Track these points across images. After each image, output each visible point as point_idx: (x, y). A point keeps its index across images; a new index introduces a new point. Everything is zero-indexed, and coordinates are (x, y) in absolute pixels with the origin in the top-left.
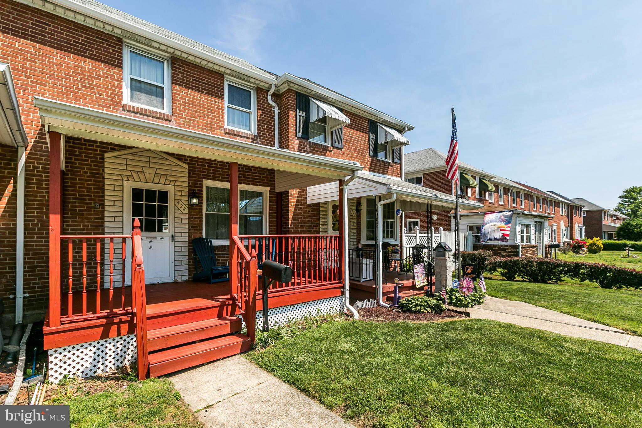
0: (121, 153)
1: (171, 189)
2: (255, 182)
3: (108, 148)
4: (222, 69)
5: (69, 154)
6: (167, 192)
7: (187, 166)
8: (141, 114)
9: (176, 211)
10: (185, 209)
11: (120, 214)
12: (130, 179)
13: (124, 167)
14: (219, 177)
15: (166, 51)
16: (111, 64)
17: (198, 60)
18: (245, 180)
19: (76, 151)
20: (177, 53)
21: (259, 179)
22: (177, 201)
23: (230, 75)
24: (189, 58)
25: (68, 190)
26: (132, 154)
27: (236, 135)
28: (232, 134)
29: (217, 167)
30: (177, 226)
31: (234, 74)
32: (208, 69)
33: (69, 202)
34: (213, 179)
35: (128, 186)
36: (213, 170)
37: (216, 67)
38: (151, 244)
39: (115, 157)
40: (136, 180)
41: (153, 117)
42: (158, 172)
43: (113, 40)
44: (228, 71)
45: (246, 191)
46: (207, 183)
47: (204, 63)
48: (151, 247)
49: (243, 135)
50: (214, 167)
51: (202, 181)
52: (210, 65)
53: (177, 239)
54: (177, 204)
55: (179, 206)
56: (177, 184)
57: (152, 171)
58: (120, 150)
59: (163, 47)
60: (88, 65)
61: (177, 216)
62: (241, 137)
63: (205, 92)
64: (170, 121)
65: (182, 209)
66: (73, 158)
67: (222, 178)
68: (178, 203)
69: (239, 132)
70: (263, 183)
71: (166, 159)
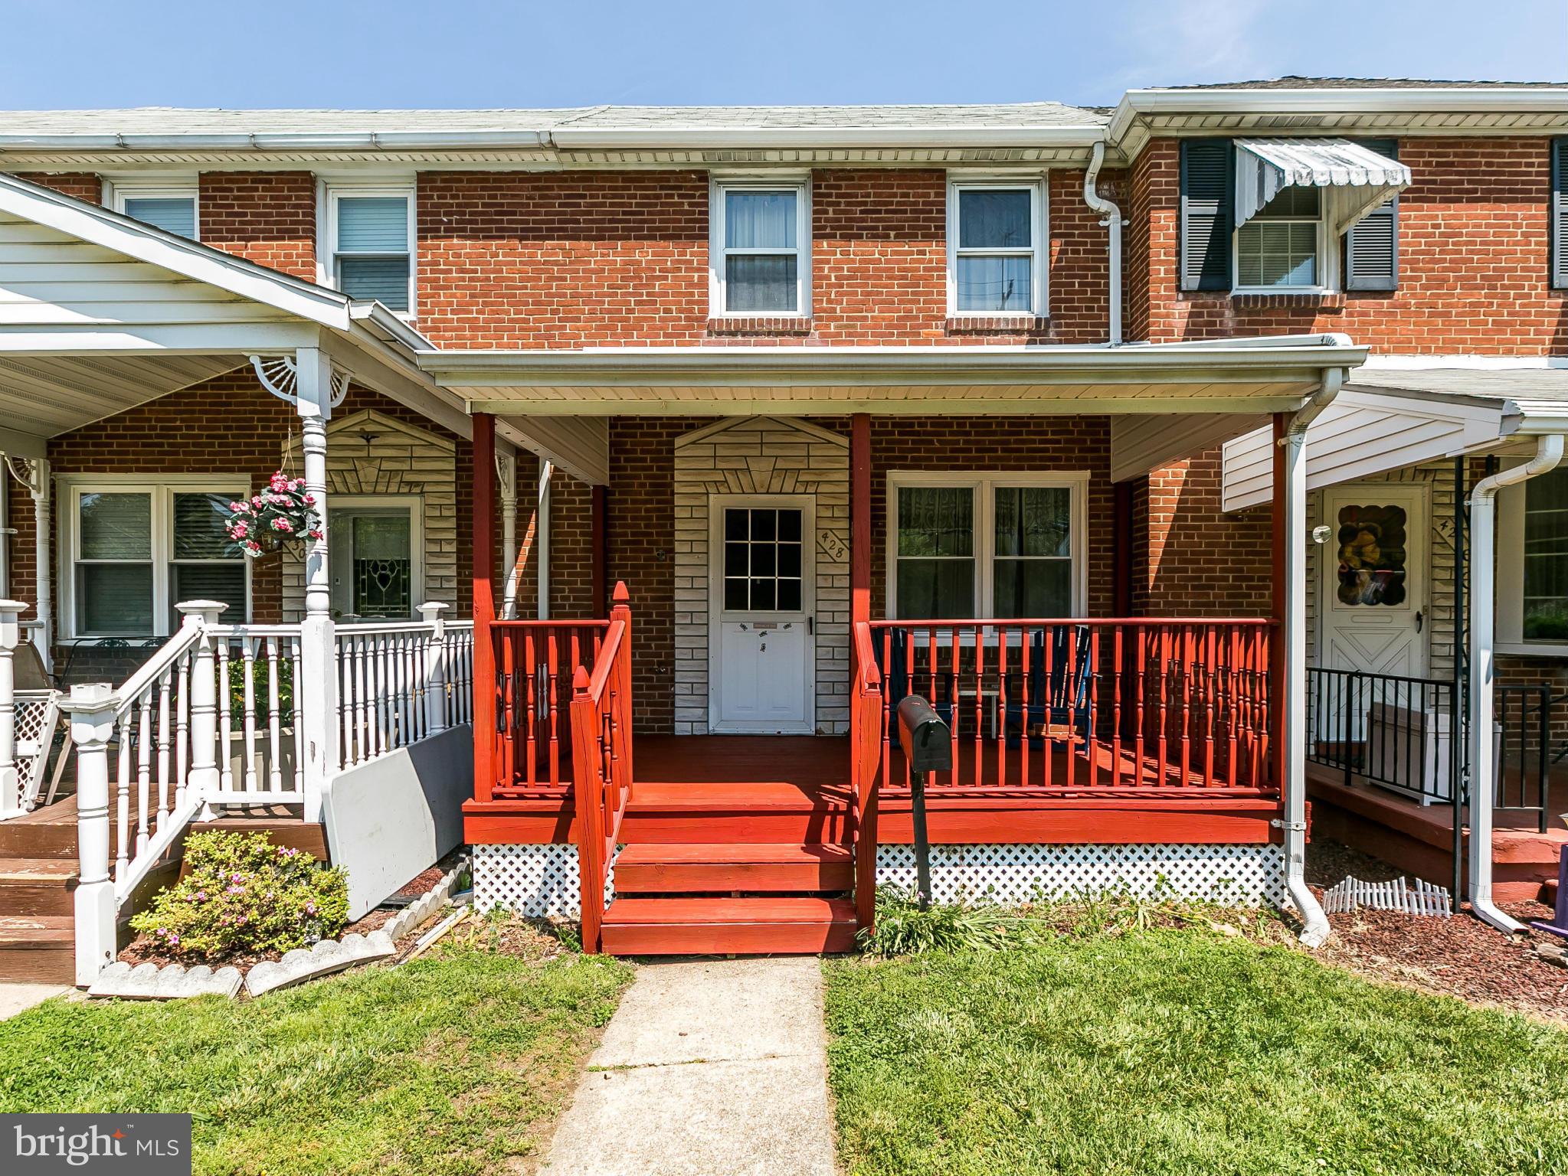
0: (706, 431)
1: (807, 504)
2: (1042, 459)
3: (680, 426)
4: (937, 156)
5: (616, 452)
6: (799, 512)
7: (844, 441)
8: (744, 334)
9: (821, 558)
10: (840, 551)
11: (702, 572)
12: (722, 489)
13: (710, 464)
14: (930, 459)
15: (797, 164)
16: (688, 237)
17: (872, 156)
18: (1009, 459)
19: (626, 443)
20: (822, 156)
21: (1055, 450)
22: (821, 533)
23: (963, 164)
24: (851, 159)
25: (614, 526)
26: (725, 430)
27: (979, 332)
28: (970, 332)
29: (926, 433)
30: (822, 595)
31: (974, 155)
32: (901, 170)
33: (616, 551)
34: (915, 466)
35: (718, 504)
36: (914, 442)
37: (921, 157)
38: (764, 640)
39: (693, 443)
40: (735, 489)
41: (769, 333)
42: (780, 465)
43: (691, 180)
44: (954, 156)
45: (1021, 490)
46: (898, 478)
47: (888, 157)
48: (763, 648)
49: (1002, 326)
50: (918, 433)
51: (884, 476)
52: (905, 156)
53: (821, 629)
54: (821, 540)
55: (827, 545)
56: (823, 488)
57: (767, 465)
58: (704, 425)
59: (789, 156)
60: (645, 253)
61: (822, 569)
62: (997, 332)
63: (892, 234)
64: (806, 334)
65: (833, 553)
66: (622, 457)
67: (939, 459)
68: (825, 537)
69: (990, 320)
70: (1068, 459)
71: (798, 430)
